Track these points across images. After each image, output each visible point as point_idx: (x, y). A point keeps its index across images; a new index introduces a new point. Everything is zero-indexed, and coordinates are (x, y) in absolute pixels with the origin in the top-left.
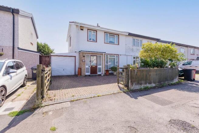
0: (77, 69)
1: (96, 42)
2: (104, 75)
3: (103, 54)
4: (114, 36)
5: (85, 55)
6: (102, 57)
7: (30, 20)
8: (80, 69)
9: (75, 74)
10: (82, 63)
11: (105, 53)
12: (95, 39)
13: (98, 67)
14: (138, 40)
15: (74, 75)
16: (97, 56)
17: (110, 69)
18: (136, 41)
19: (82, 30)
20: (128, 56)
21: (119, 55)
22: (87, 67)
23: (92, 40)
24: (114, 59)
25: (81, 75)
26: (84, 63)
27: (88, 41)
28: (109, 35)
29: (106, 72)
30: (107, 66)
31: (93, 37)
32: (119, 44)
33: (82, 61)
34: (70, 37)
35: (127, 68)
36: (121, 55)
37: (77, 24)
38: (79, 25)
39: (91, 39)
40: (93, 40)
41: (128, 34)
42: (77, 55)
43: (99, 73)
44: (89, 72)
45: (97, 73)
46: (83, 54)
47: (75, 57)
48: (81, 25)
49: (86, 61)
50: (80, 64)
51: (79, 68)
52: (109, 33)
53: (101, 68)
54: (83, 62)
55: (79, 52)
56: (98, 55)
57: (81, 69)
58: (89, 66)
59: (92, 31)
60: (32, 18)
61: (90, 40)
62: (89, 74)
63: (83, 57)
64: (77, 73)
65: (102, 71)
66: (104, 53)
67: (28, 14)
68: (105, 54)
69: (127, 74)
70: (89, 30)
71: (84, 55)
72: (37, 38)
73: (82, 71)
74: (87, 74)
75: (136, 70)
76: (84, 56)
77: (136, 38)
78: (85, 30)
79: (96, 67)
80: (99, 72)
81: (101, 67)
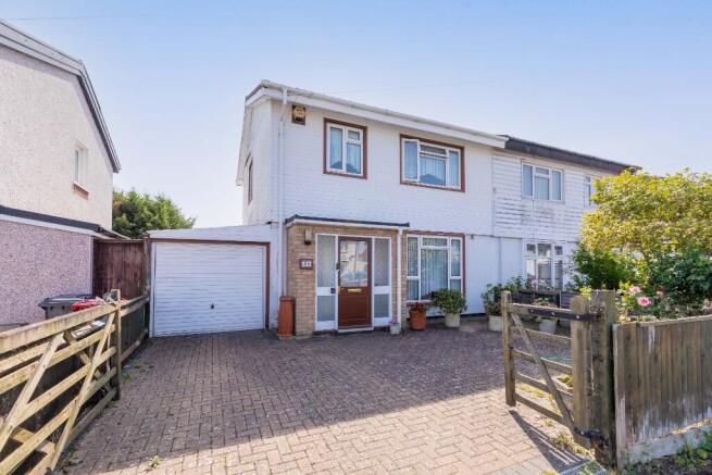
0: (275, 305)
1: (365, 177)
2: (403, 332)
3: (397, 231)
4: (444, 152)
5: (313, 235)
6: (395, 246)
7: (72, 87)
8: (289, 305)
9: (267, 326)
10: (300, 276)
11: (407, 225)
12: (358, 166)
13: (376, 291)
14: (547, 172)
15: (262, 331)
16: (368, 241)
17: (428, 301)
18: (538, 174)
19: (299, 121)
20: (504, 242)
21: (463, 236)
22: (323, 291)
23: (344, 171)
24: (446, 252)
25: (294, 333)
26: (306, 273)
27: (325, 172)
28: (419, 148)
29: (410, 314)
30: (411, 287)
31: (352, 157)
32: (463, 189)
33: (299, 266)
34: (249, 164)
35: (599, 316)
36: (472, 236)
37: (277, 95)
38: (285, 98)
39: (339, 165)
40: (349, 168)
41: (502, 145)
42: (276, 238)
43: (377, 322)
44: (333, 319)
45: (369, 322)
46: (303, 232)
47: (267, 244)
48: (293, 99)
49: (316, 262)
50: (289, 278)
51: (283, 300)
52: (421, 140)
53: (387, 296)
54: (301, 268)
55: (287, 221)
56: (373, 238)
57: (293, 302)
58: (333, 291)
59: (346, 129)
60: (79, 78)
61: (334, 170)
62: (331, 325)
63: (304, 246)
64: (273, 322)
65: (395, 313)
66: (401, 229)
67: (59, 57)
68: (405, 232)
69: (597, 358)
70: (329, 125)
71: (308, 236)
72: (115, 169)
73: (297, 311)
74: (322, 326)
75: (652, 330)
76: (308, 243)
77: (536, 163)
78: (314, 125)
79: (367, 290)
80: (376, 316)
81: (386, 290)
